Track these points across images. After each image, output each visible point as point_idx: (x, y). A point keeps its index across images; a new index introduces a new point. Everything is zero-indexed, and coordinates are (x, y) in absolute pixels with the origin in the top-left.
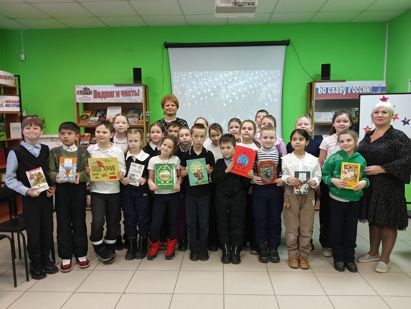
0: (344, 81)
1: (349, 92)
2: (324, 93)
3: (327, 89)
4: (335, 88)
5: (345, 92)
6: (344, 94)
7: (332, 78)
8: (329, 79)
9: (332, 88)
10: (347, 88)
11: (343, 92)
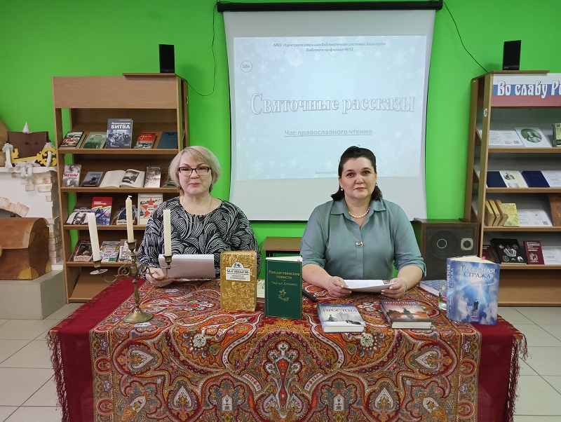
0: (544, 72)
1: (553, 93)
2: (508, 94)
3: (513, 87)
4: (527, 86)
5: (545, 93)
6: (543, 97)
7: (522, 67)
8: (518, 69)
9: (522, 86)
10: (550, 86)
11: (542, 93)
